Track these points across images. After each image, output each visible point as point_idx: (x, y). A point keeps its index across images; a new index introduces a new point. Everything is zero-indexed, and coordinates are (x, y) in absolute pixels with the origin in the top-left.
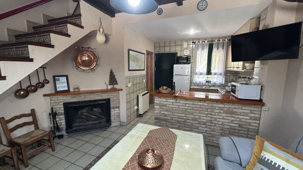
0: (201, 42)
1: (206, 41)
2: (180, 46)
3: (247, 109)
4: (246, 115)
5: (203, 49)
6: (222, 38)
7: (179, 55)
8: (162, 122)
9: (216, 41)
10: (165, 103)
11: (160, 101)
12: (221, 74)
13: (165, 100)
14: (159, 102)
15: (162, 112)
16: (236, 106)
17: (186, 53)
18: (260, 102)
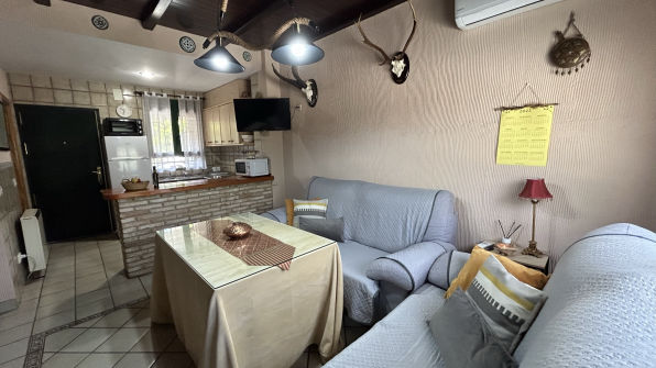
0: (154, 94)
1: (165, 95)
2: (104, 96)
3: (260, 187)
4: (260, 194)
5: (160, 109)
6: (192, 93)
7: (103, 115)
8: (145, 247)
9: (183, 97)
10: (147, 208)
11: (134, 207)
12: (199, 153)
13: (145, 202)
14: (131, 209)
15: (142, 228)
16: (251, 186)
17: (125, 113)
18: (269, 177)
